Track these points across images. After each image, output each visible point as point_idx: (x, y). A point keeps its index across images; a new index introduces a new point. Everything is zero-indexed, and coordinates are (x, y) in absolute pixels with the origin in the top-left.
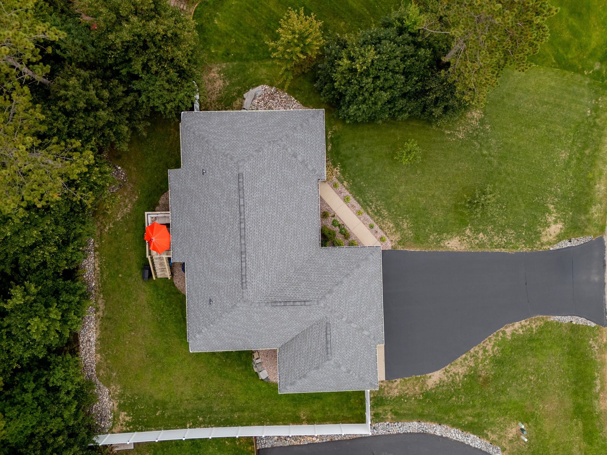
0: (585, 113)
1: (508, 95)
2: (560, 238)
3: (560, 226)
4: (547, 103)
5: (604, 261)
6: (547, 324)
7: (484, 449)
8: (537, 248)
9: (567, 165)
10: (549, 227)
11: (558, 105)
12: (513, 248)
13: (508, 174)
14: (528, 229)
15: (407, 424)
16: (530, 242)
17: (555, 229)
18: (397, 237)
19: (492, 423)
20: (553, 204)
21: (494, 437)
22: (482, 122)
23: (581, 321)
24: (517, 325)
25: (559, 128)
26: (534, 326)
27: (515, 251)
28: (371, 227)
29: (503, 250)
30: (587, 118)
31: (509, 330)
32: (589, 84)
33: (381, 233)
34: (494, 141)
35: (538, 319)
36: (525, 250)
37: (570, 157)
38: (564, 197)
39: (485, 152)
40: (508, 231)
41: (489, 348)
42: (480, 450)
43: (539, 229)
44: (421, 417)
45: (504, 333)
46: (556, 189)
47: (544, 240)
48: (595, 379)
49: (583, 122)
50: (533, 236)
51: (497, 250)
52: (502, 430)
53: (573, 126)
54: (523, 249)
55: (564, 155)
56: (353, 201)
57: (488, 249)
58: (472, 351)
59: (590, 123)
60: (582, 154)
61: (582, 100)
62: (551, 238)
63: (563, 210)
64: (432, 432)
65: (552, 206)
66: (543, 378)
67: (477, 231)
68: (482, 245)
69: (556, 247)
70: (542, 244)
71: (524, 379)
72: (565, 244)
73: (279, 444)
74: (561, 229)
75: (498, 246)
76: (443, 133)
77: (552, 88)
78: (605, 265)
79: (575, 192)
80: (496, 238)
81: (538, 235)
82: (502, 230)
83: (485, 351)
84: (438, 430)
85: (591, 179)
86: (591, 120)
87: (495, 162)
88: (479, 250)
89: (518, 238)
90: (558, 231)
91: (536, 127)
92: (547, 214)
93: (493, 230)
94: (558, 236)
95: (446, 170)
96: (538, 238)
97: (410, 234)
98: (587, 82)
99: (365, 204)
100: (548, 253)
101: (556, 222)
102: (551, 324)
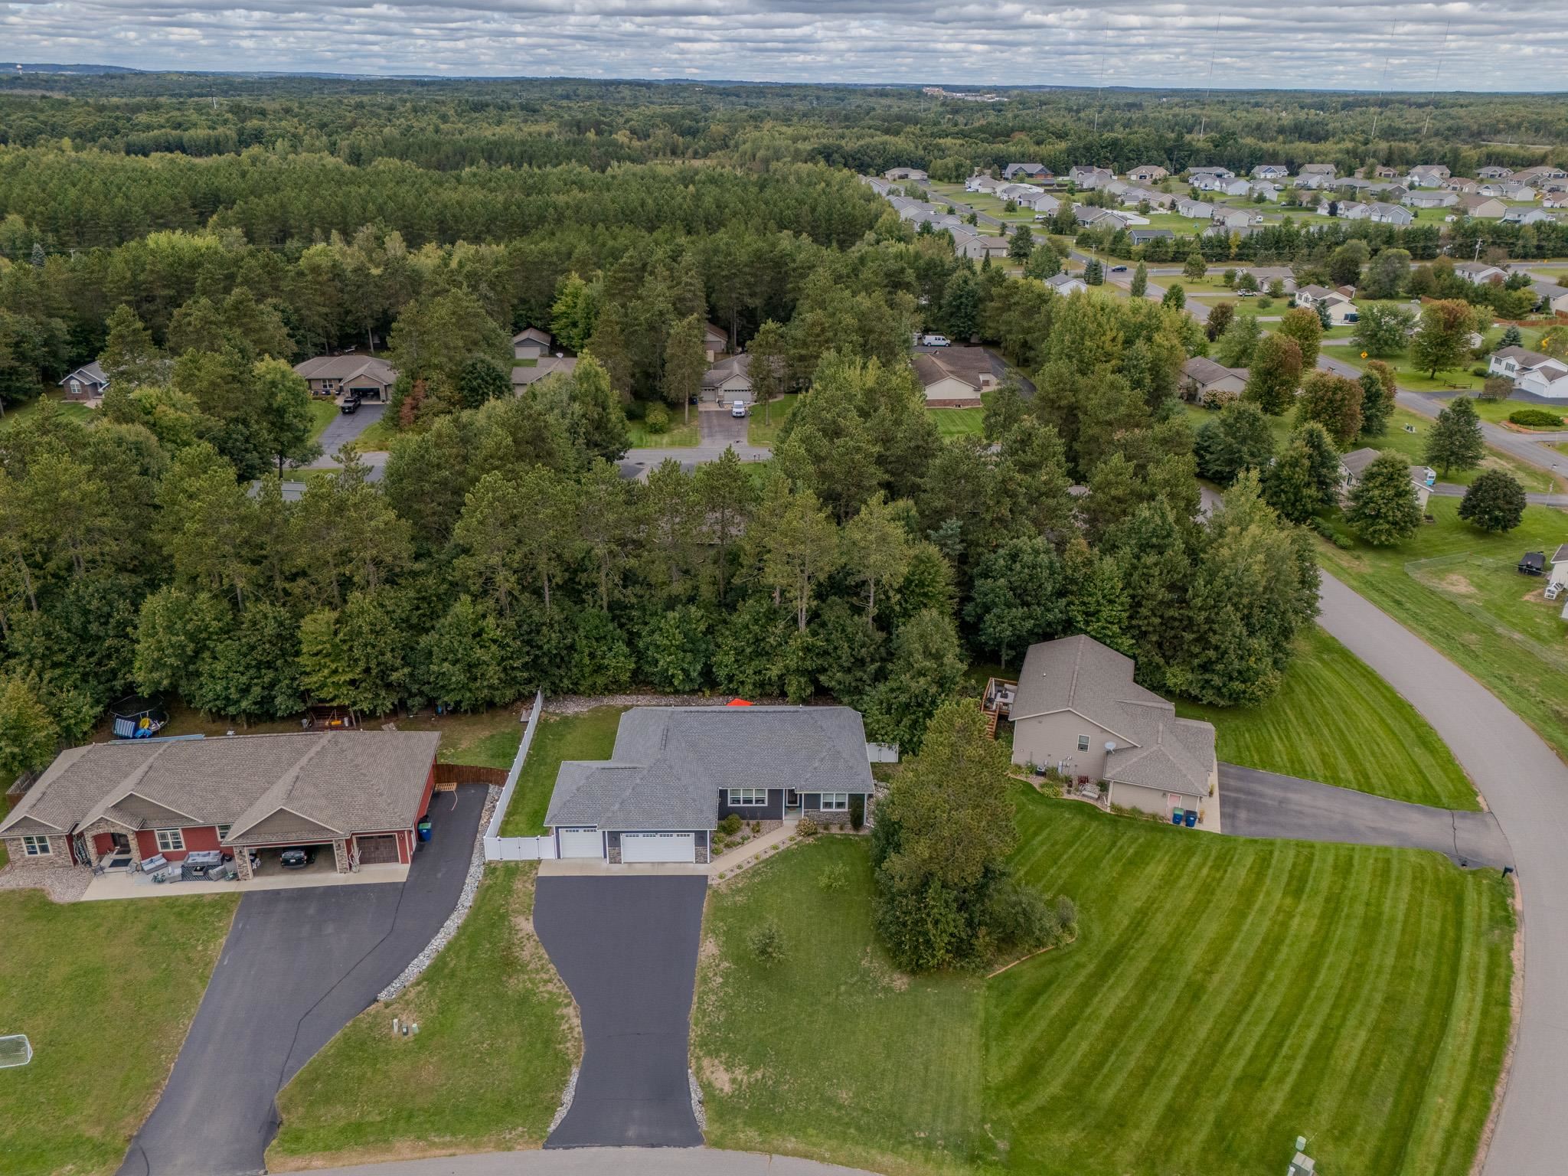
0: (919, 1127)
1: (933, 1021)
2: (707, 1087)
3: (727, 1088)
4: (927, 1069)
5: (660, 1145)
6: (569, 1064)
7: (402, 976)
8: (693, 1051)
9: (829, 1101)
10: (726, 1070)
11: (925, 1085)
12: (697, 1018)
13: (810, 1016)
14: (725, 1041)
15: (471, 897)
16: (704, 1043)
17: (722, 1080)
18: (723, 889)
19: (433, 993)
20: (763, 1077)
21: (412, 995)
22: (887, 990)
23: (561, 1113)
24: (577, 1021)
25: (888, 1088)
26: (569, 1045)
27: (692, 1022)
28: (739, 867)
29: (694, 1007)
30: (911, 1131)
31: (570, 1011)
32: (968, 1133)
33: (730, 875)
34: (860, 1001)
35: (579, 1051)
36: (692, 1035)
37: (840, 1107)
38: (774, 1097)
39: (843, 988)
40: (724, 1012)
41: (550, 987)
42: (403, 971)
43: (724, 1055)
44: (475, 911)
45: (568, 1005)
46: (786, 1082)
47: (706, 1062)
48: (453, 1134)
49: (903, 1125)
50: (712, 1047)
51: (695, 999)
52: (418, 1006)
53: (895, 1109)
54: (694, 1033)
55: (844, 1096)
56: (772, 852)
57: (697, 989)
58: (551, 966)
59: (902, 1136)
60: (848, 1125)
61: (940, 1121)
62: (708, 1073)
63: (753, 1095)
64: (452, 917)
65: (760, 1076)
66: (481, 1060)
67: (726, 975)
68: (705, 980)
69: (692, 1079)
70: (698, 1058)
71: (487, 1035)
72: (696, 1093)
73: (488, 805)
74: (722, 1090)
75: (701, 1001)
76: (866, 945)
77: (953, 1076)
78: (653, 1146)
79: (783, 1113)
80: (714, 998)
81: (714, 1053)
82: (724, 1005)
83: (546, 982)
84: (453, 924)
85: (805, 1133)
86: (908, 1137)
87: (827, 1000)
88: (697, 978)
89: (711, 1026)
90: (718, 1085)
91: (888, 1057)
92: (747, 1068)
93: (726, 994)
94: (710, 1084)
95: (813, 941)
96: (709, 1054)
97: (728, 903)
98: (972, 1129)
99: (769, 862)
100: (684, 1065)
101: (733, 1081)
102: (566, 1072)
